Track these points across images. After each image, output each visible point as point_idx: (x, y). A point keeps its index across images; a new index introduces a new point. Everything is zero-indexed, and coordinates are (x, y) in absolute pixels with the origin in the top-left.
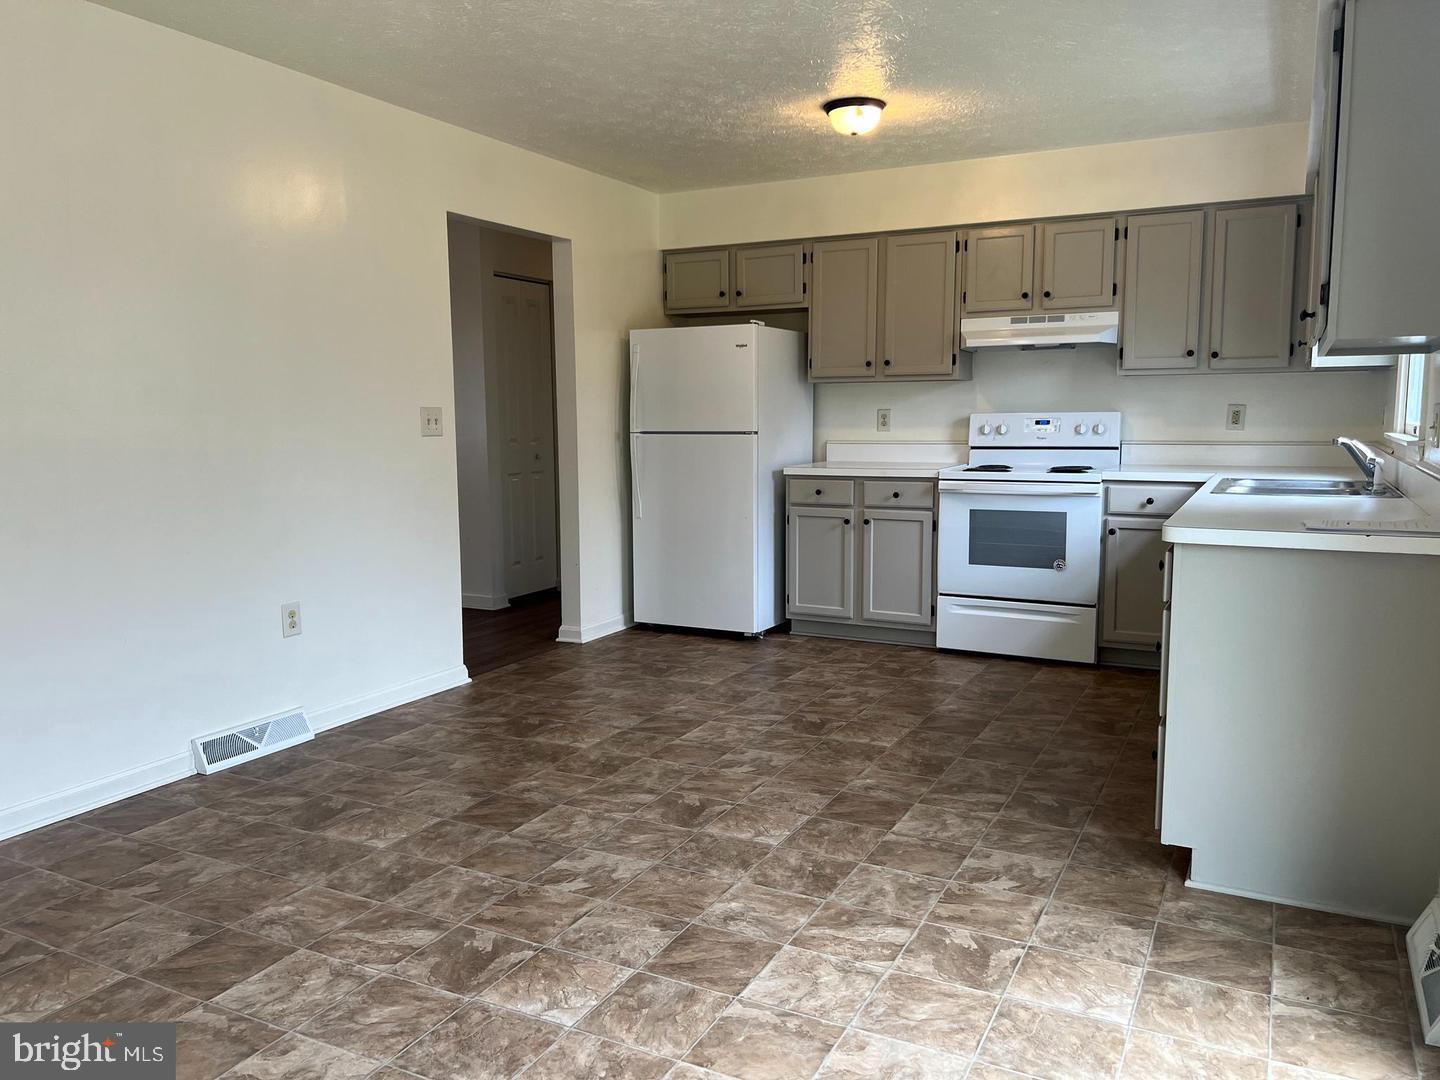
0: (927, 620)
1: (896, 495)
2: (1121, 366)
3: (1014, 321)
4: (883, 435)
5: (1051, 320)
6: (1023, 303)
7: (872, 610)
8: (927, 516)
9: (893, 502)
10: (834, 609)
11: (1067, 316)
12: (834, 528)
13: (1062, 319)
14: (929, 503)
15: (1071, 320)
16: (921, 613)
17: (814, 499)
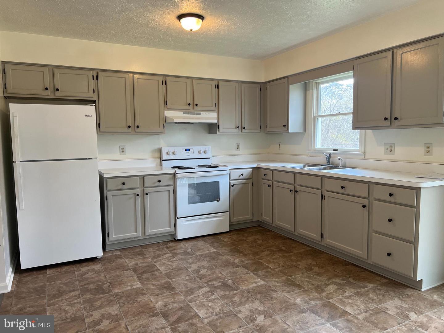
0: (172, 229)
1: (159, 181)
2: (219, 131)
3: (184, 113)
4: (123, 157)
5: (197, 114)
6: (187, 107)
7: (150, 231)
8: (171, 189)
9: (158, 184)
10: (132, 234)
11: (201, 113)
12: (130, 198)
13: (200, 114)
14: (171, 183)
15: (203, 114)
16: (170, 228)
17: (121, 187)
